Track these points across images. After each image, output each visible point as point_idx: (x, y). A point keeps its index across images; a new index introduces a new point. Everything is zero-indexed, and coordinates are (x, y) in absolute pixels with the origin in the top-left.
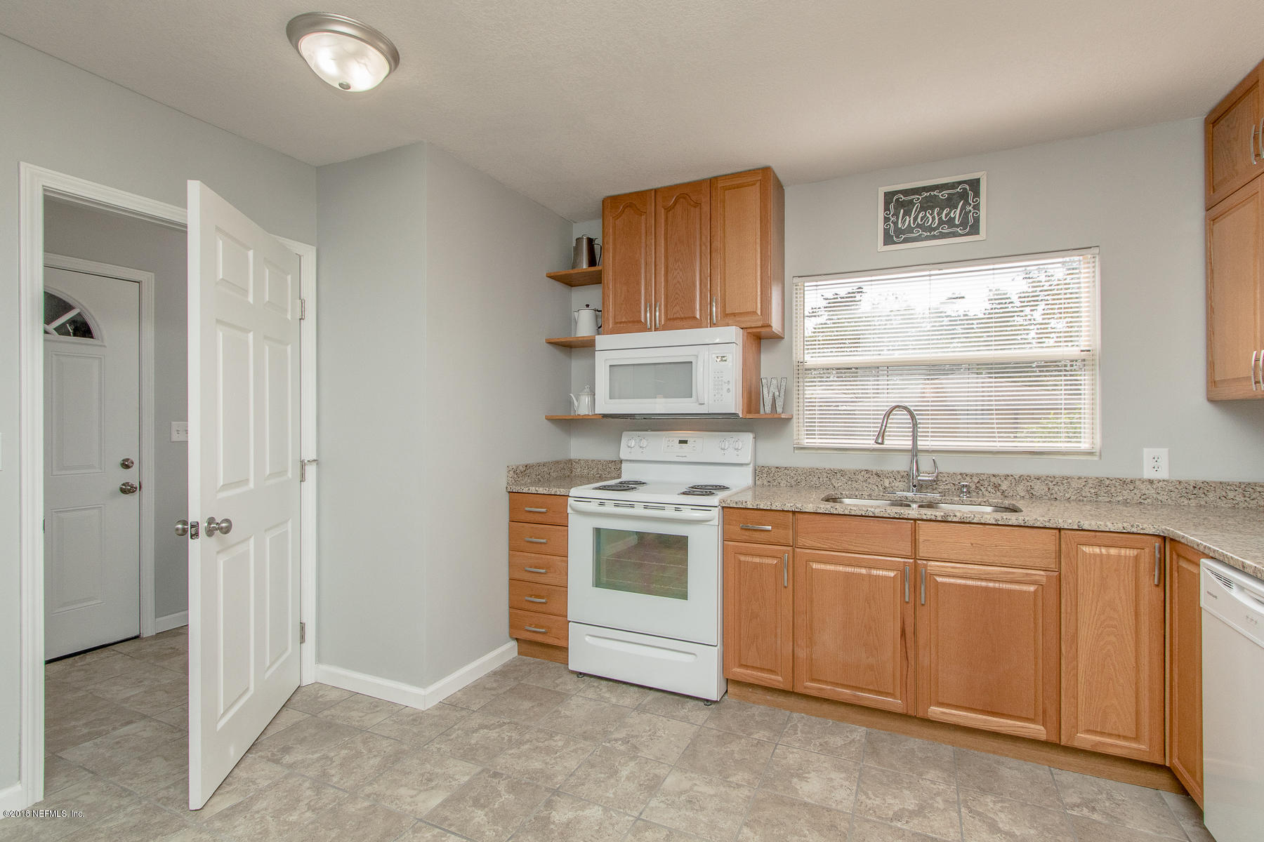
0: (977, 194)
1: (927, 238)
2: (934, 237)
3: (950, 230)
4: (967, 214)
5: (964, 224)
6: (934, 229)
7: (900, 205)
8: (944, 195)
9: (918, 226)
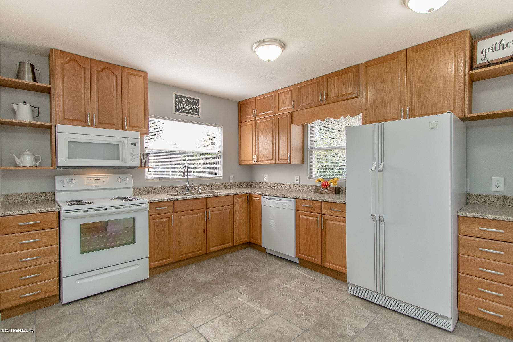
0: (199, 104)
1: (187, 113)
2: (188, 113)
3: (192, 112)
4: (196, 109)
5: (196, 111)
6: (188, 111)
7: (179, 100)
8: (191, 101)
9: (184, 108)
